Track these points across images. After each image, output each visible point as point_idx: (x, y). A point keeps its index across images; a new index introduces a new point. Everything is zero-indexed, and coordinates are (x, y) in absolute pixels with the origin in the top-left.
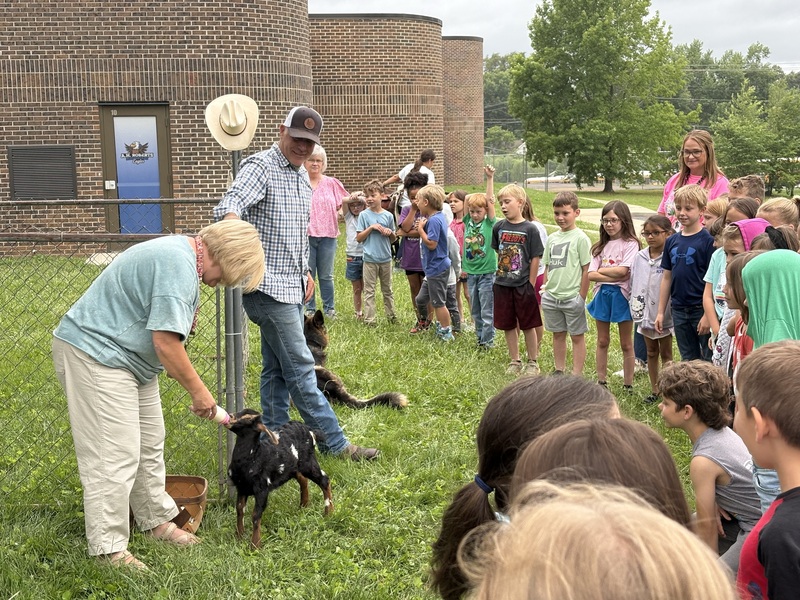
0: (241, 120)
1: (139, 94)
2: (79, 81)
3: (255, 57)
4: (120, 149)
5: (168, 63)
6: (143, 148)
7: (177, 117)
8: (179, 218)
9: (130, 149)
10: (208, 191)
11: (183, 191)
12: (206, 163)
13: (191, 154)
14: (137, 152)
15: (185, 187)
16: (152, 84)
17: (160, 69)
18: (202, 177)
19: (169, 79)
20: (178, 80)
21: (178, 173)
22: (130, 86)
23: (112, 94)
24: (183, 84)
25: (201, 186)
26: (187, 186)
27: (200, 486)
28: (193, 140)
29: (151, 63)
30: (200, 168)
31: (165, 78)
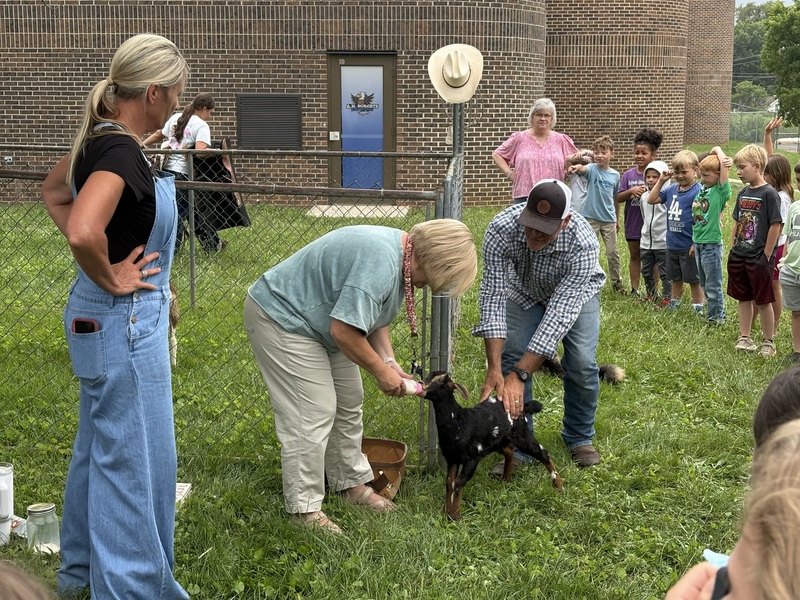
0: (464, 72)
1: (367, 43)
2: (309, 28)
3: (488, 5)
4: (346, 100)
5: (398, 11)
6: (368, 99)
7: (404, 67)
8: (402, 172)
9: (355, 99)
10: (431, 144)
11: (406, 144)
12: (431, 116)
13: (416, 106)
14: (362, 103)
15: (408, 140)
16: (380, 33)
17: (390, 17)
18: (426, 130)
19: (398, 28)
20: (407, 29)
21: (402, 125)
22: (358, 35)
23: (340, 42)
24: (412, 32)
25: (424, 139)
26: (410, 139)
27: (399, 451)
28: (419, 91)
29: (381, 11)
30: (424, 121)
31: (394, 26)
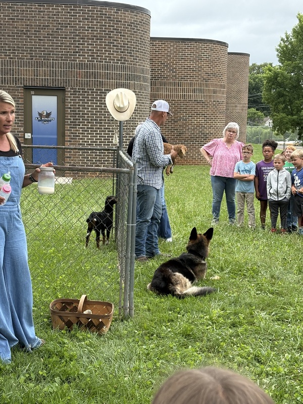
0: (126, 104)
1: (48, 82)
2: (13, 73)
3: (118, 63)
4: (35, 115)
5: (66, 64)
6: (48, 115)
7: (69, 97)
8: (68, 157)
9: (40, 115)
10: (85, 142)
11: (71, 141)
12: (85, 125)
13: (77, 119)
14: (45, 117)
15: (72, 139)
16: (56, 77)
17: (61, 68)
18: (82, 133)
19: (66, 74)
20: (72, 75)
21: (68, 130)
22: (43, 77)
23: (32, 82)
24: (74, 77)
25: (81, 139)
26: (73, 139)
27: (109, 307)
28: (78, 111)
29: (56, 64)
30: (81, 128)
31: (64, 73)
